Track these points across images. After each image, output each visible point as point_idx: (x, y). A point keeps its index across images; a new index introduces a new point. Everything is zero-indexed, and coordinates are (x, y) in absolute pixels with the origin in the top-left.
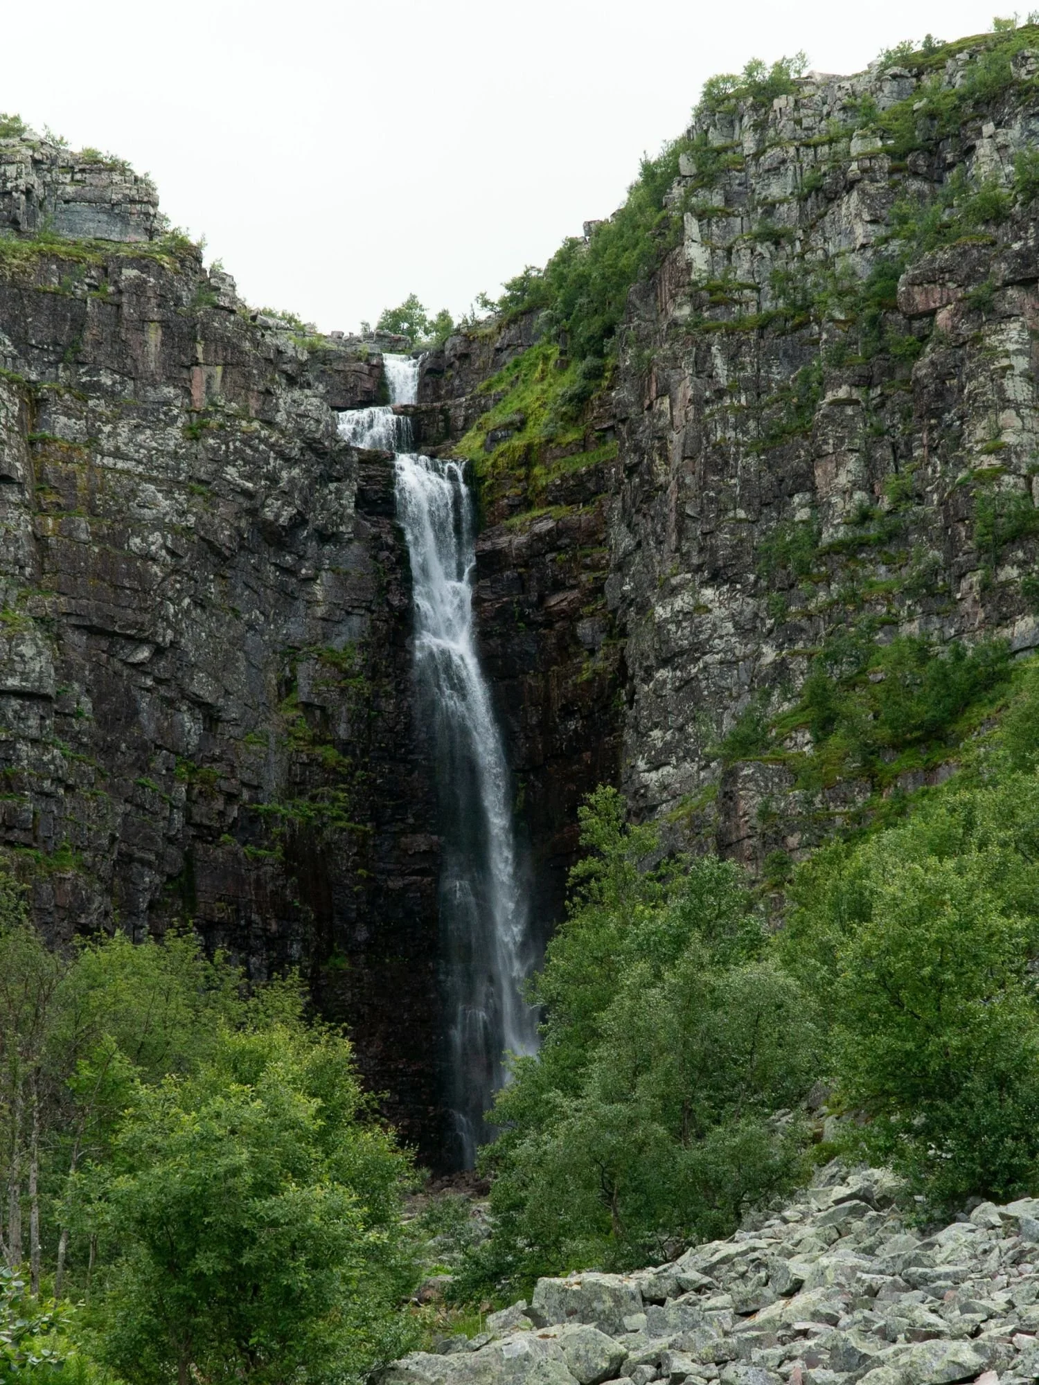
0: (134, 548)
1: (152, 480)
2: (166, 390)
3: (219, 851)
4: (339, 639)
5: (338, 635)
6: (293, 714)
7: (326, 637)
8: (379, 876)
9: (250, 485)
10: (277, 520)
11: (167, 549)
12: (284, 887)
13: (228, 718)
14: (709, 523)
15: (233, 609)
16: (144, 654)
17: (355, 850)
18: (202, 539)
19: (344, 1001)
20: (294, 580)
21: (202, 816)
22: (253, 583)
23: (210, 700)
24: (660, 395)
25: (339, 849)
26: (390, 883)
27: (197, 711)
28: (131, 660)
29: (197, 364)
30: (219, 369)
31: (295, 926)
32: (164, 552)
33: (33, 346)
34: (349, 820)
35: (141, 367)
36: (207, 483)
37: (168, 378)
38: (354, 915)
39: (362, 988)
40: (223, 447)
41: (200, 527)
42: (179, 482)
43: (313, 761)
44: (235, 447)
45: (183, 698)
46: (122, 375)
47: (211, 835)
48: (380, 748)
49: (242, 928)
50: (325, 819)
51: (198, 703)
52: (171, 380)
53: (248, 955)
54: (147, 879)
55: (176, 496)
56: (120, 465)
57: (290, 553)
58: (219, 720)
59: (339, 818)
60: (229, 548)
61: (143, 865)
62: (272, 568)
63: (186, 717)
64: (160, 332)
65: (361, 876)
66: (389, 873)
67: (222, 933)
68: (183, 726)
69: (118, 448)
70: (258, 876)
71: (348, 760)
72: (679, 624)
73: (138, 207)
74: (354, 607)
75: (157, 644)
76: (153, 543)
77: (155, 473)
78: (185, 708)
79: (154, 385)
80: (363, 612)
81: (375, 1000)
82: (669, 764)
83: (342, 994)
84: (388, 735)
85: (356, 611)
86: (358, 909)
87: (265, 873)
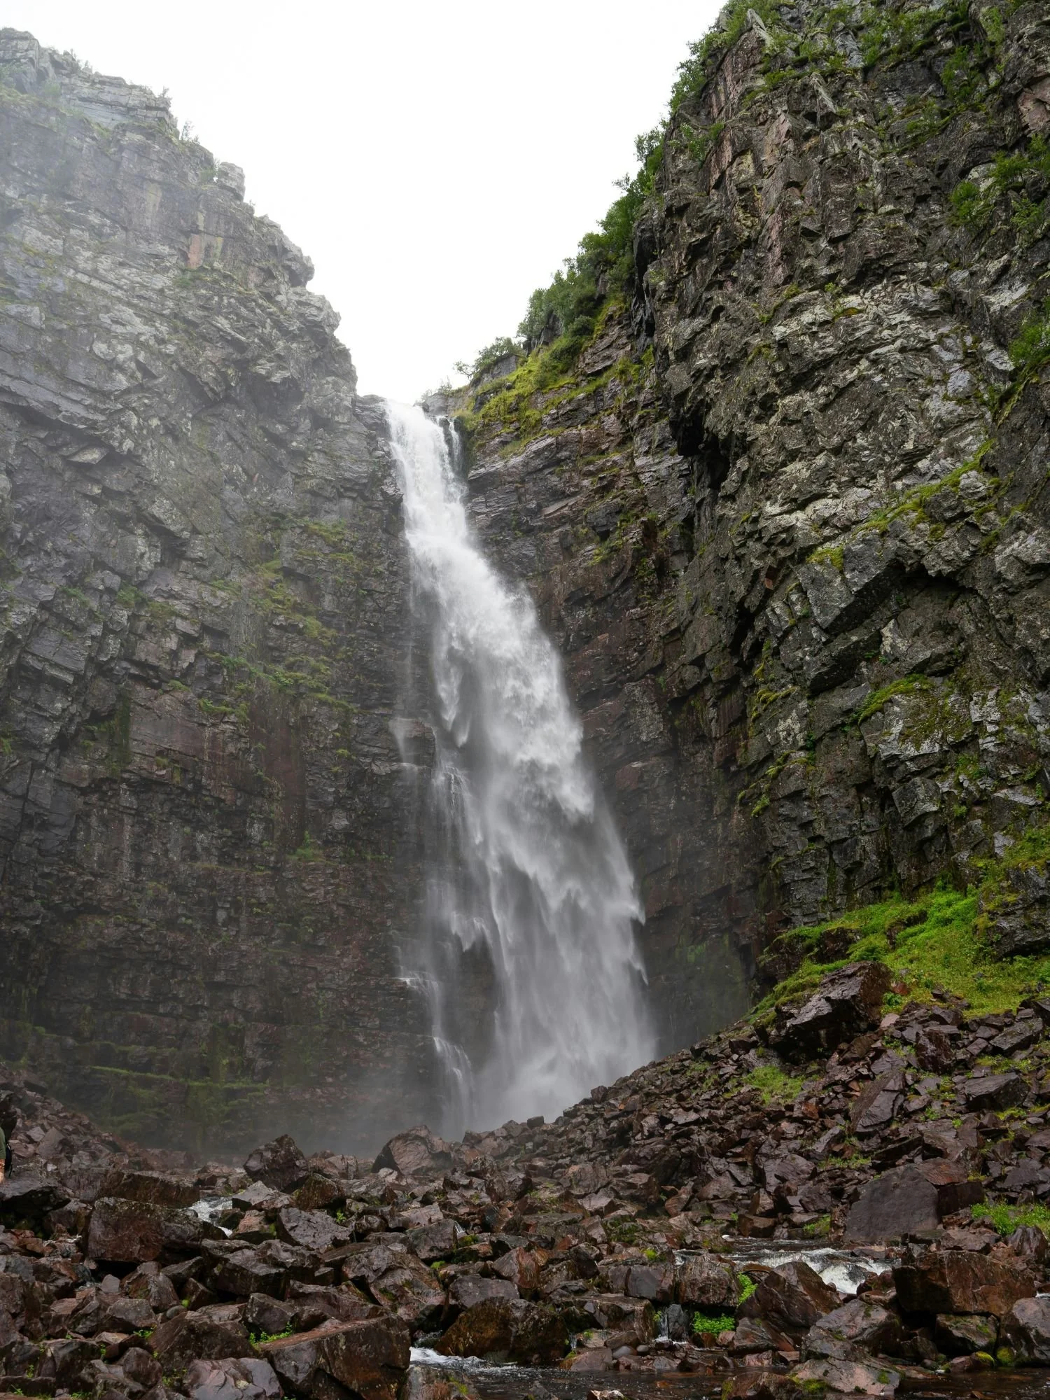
0: (96, 351)
1: (129, 304)
2: (160, 247)
3: (167, 698)
4: (329, 517)
5: (327, 512)
6: (271, 576)
7: (314, 512)
8: (362, 759)
9: (243, 338)
10: (268, 377)
11: (138, 363)
12: (247, 751)
13: (192, 556)
14: (841, 227)
15: (211, 454)
16: (93, 456)
17: (336, 726)
18: (181, 369)
19: (315, 899)
20: (283, 451)
21: (148, 653)
22: (238, 436)
23: (172, 528)
24: (738, 154)
25: (316, 723)
26: (375, 768)
27: (155, 539)
28: (77, 459)
29: (198, 232)
30: (220, 240)
31: (258, 802)
32: (133, 365)
33: (14, 169)
34: (330, 694)
35: (135, 220)
36: (195, 325)
37: (165, 237)
38: (331, 798)
39: (338, 886)
40: (216, 299)
41: (180, 358)
42: (162, 315)
43: (293, 628)
44: (229, 303)
45: (139, 520)
46: (114, 221)
47: (158, 678)
48: (369, 628)
49: (189, 794)
50: (302, 690)
51: (156, 529)
52: (169, 241)
53: (195, 829)
54: (59, 705)
55: (157, 324)
56: (95, 283)
57: (281, 422)
58: (182, 556)
59: (318, 690)
60: (212, 390)
61: (56, 689)
62: (261, 432)
63: (140, 541)
64: (160, 194)
65: (341, 756)
66: (375, 757)
67: (162, 797)
68: (135, 548)
69: (96, 270)
70: (215, 734)
71: (331, 632)
72: (814, 335)
73: (154, 113)
74: (347, 489)
75: (112, 448)
76: (122, 353)
77: (135, 301)
78: (140, 531)
79: (148, 241)
80: (355, 495)
81: (353, 902)
82: (825, 495)
83: (312, 890)
84: (378, 615)
85: (348, 494)
86: (337, 792)
87: (224, 732)
